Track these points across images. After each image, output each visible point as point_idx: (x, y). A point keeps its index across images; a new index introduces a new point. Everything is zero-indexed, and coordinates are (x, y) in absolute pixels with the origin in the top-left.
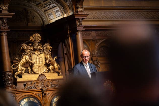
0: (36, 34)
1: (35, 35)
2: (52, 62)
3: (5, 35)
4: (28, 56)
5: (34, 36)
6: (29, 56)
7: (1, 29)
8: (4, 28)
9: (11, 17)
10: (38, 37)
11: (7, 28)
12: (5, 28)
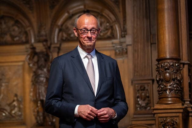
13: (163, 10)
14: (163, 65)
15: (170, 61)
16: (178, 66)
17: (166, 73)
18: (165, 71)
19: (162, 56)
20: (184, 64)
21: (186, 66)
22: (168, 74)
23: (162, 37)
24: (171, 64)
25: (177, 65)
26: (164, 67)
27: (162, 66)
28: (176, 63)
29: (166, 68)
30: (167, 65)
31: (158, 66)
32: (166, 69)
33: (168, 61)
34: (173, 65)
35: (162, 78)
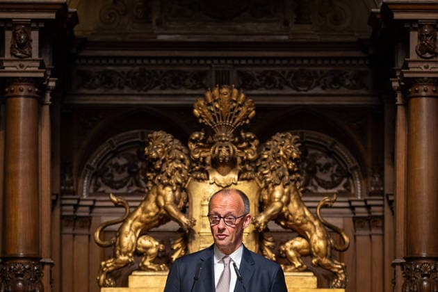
0: (220, 88)
1: (216, 91)
2: (299, 222)
3: (25, 96)
4: (168, 189)
5: (213, 97)
6: (175, 188)
7: (6, 69)
8: (17, 64)
9: (52, 16)
10: (236, 102)
11: (38, 64)
12: (25, 64)
13: (16, 173)
14: (12, 267)
15: (26, 261)
16: (37, 270)
17: (18, 281)
18: (15, 279)
19: (12, 252)
20: (44, 264)
21: (47, 267)
22: (20, 284)
23: (13, 219)
24: (27, 267)
25: (36, 268)
26: (14, 271)
27: (10, 269)
28: (34, 265)
29: (19, 273)
30: (19, 269)
31: (4, 268)
32: (17, 276)
33: (22, 261)
34: (29, 269)
35: (10, 289)
